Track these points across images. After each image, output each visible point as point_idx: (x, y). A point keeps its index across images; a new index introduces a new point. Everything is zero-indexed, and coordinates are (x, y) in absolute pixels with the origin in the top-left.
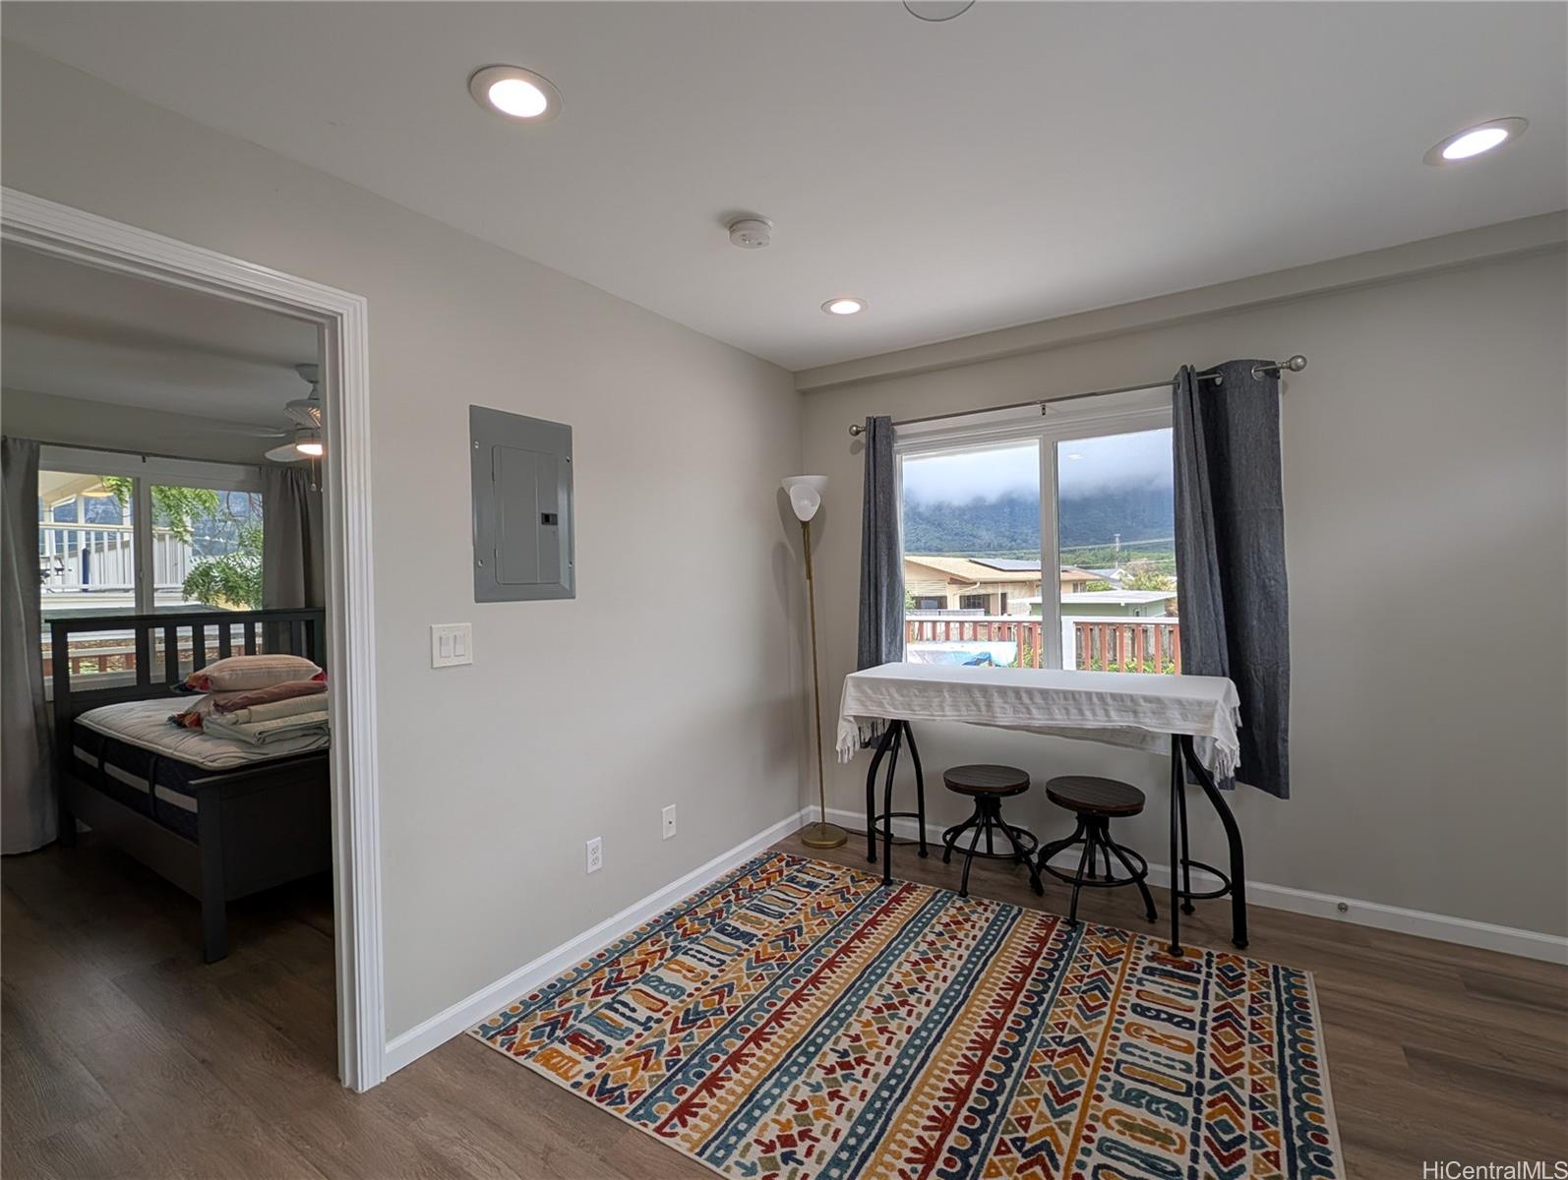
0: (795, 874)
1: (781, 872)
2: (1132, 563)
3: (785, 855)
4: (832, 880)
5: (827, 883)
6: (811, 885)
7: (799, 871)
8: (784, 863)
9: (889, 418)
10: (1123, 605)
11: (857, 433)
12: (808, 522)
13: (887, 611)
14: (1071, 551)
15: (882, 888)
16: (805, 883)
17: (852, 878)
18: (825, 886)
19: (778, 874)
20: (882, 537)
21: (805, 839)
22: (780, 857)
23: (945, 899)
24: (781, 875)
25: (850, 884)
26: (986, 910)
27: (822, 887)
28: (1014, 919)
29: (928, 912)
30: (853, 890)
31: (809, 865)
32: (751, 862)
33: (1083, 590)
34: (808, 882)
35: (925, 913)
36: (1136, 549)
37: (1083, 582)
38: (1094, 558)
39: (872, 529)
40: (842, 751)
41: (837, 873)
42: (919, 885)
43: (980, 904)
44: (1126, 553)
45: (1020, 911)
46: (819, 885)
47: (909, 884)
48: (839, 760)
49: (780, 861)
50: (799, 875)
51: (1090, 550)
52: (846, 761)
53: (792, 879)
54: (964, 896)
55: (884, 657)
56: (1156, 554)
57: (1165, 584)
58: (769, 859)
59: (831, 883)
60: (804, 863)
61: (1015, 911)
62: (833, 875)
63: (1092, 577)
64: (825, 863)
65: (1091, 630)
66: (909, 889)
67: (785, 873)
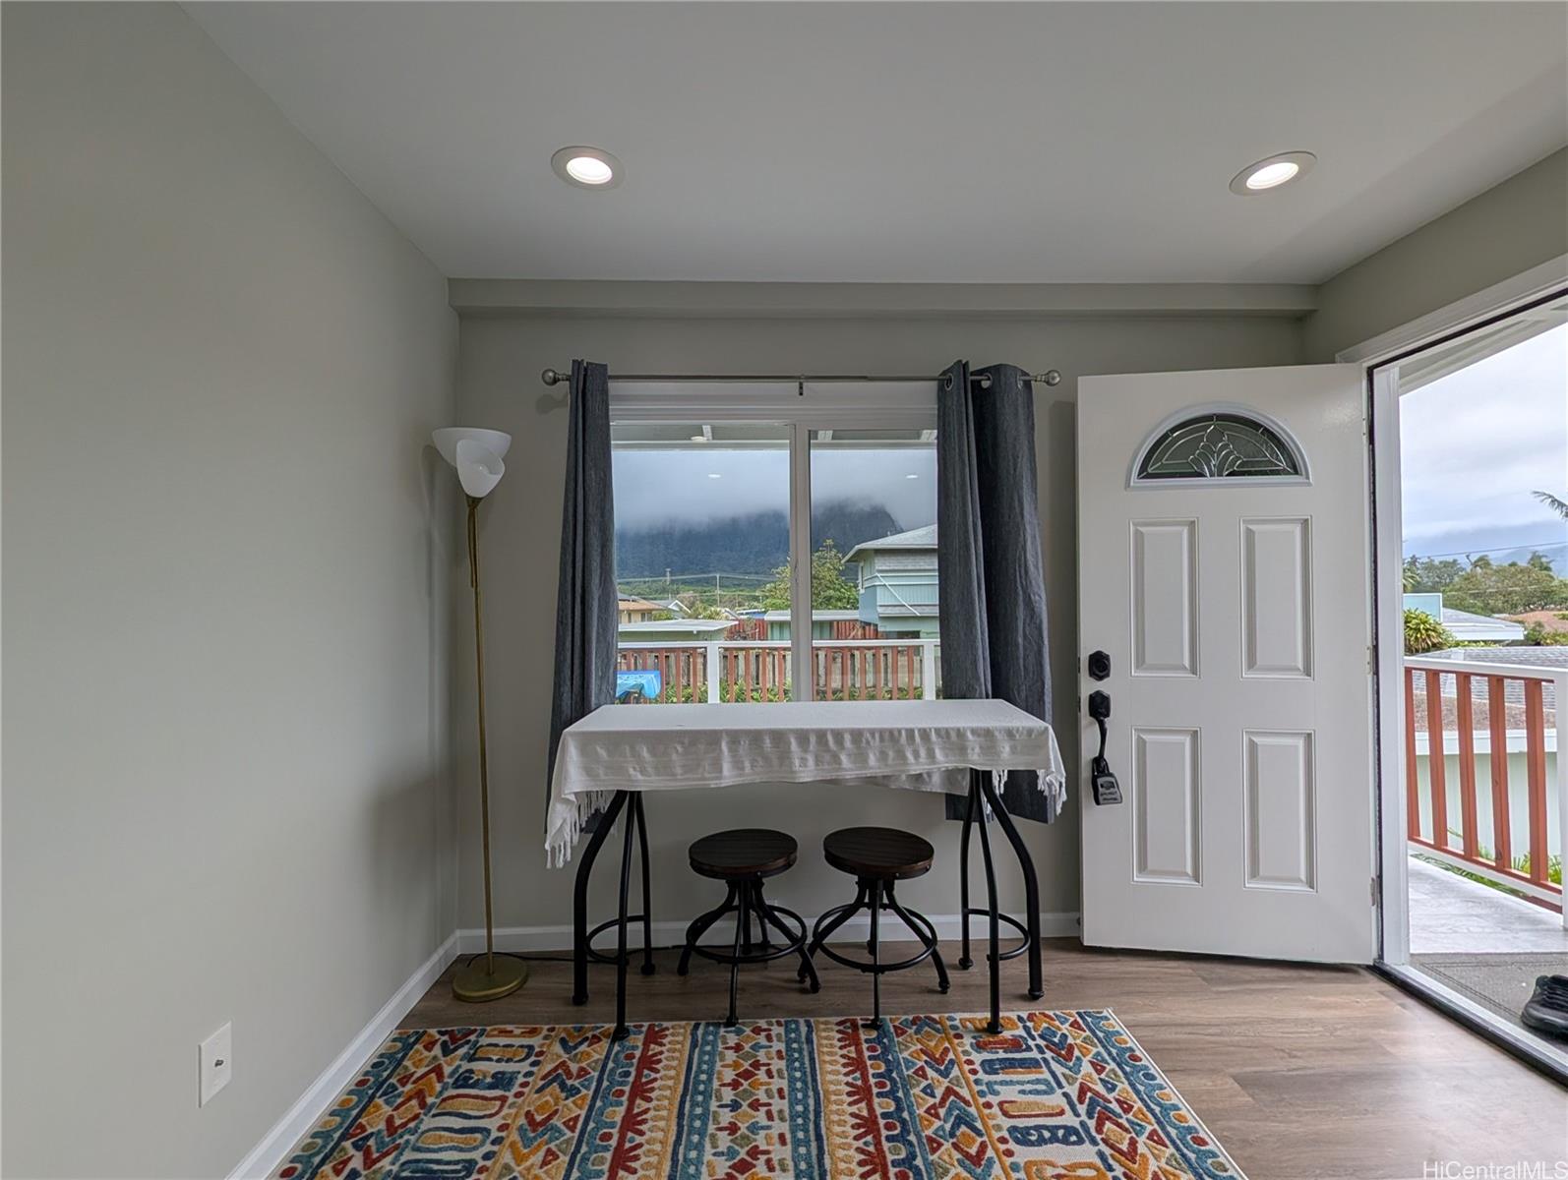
0: (466, 1066)
1: (438, 1071)
2: (681, 595)
3: (433, 1031)
4: (533, 1059)
5: (525, 1067)
6: (501, 1081)
7: (471, 1059)
8: (437, 1050)
9: (605, 367)
10: (695, 632)
11: (555, 381)
12: (481, 499)
13: (598, 633)
14: (628, 583)
15: (616, 1048)
16: (489, 1080)
17: (563, 1042)
18: (526, 1075)
19: (433, 1075)
20: (594, 530)
21: (460, 991)
22: (425, 1038)
23: (711, 1038)
24: (440, 1076)
25: (565, 1057)
26: (769, 1038)
27: (521, 1079)
28: (809, 1041)
29: (700, 1071)
30: (574, 1067)
31: (484, 1041)
32: (374, 1066)
33: (650, 619)
34: (494, 1076)
35: (697, 1076)
36: (682, 584)
37: (650, 611)
38: (648, 590)
39: (580, 518)
40: (553, 849)
41: (535, 1041)
42: (665, 1024)
43: (757, 1031)
44: (675, 587)
45: (808, 1024)
46: (512, 1077)
47: (651, 1027)
48: (549, 866)
49: (429, 1047)
50: (475, 1065)
51: (645, 582)
52: (560, 864)
53: (464, 1080)
54: (733, 1025)
55: (593, 699)
56: (700, 588)
57: (718, 614)
58: (408, 1047)
59: (533, 1064)
60: (472, 1038)
61: (804, 1029)
62: (531, 1048)
63: (657, 607)
64: (509, 1027)
65: (667, 657)
66: (654, 1037)
67: (447, 1070)
